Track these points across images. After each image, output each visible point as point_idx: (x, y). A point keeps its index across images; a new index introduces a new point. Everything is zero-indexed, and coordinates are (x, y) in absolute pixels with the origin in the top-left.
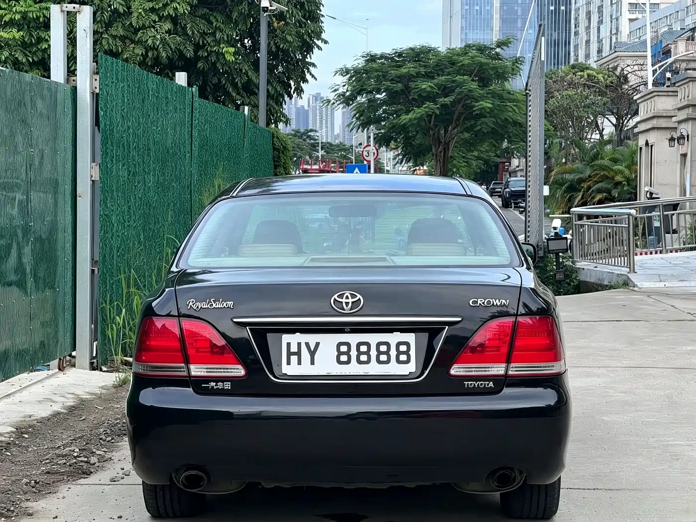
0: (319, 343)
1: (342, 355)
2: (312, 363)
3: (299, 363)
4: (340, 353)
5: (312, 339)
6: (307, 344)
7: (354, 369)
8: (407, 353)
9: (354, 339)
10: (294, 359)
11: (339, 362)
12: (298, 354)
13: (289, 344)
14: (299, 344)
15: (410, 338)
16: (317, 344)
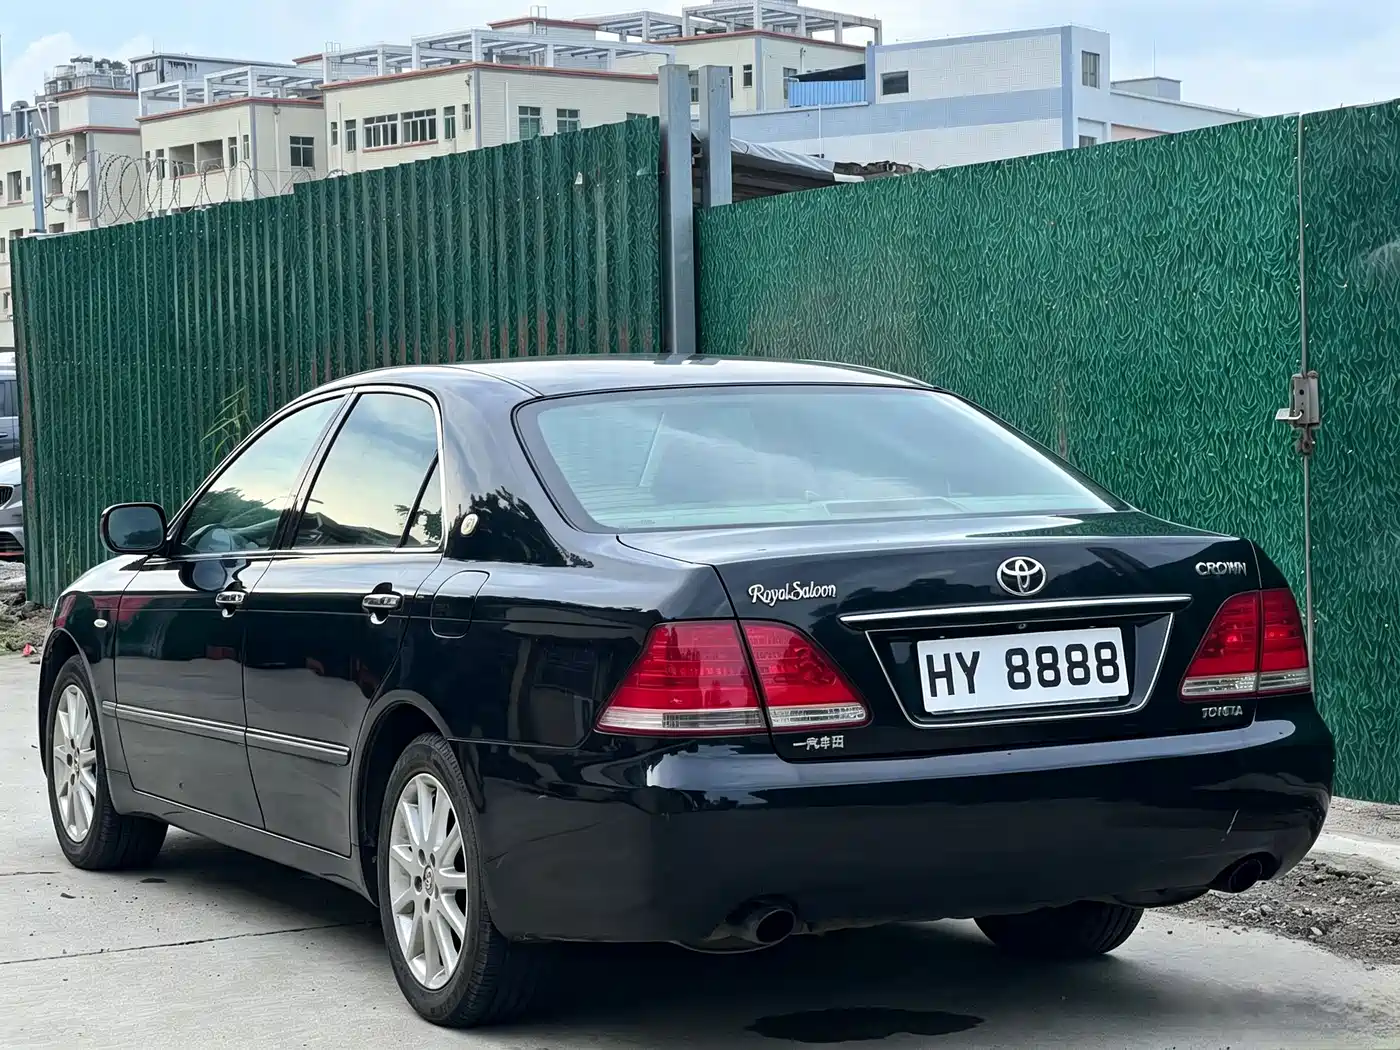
0: (978, 653)
1: (1016, 673)
2: (972, 690)
3: (951, 691)
4: (1013, 670)
5: (966, 646)
6: (959, 656)
7: (1036, 695)
8: (1112, 662)
9: (1031, 641)
10: (941, 683)
11: (1014, 685)
12: (948, 674)
13: (930, 659)
14: (947, 657)
15: (1114, 635)
16: (976, 656)
